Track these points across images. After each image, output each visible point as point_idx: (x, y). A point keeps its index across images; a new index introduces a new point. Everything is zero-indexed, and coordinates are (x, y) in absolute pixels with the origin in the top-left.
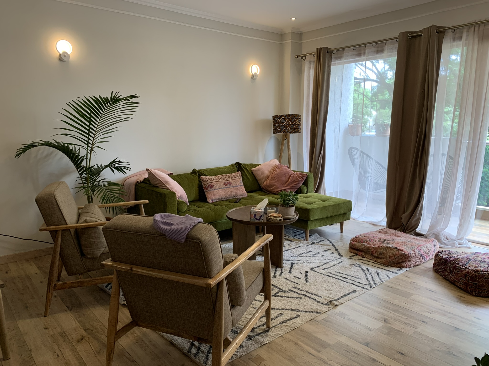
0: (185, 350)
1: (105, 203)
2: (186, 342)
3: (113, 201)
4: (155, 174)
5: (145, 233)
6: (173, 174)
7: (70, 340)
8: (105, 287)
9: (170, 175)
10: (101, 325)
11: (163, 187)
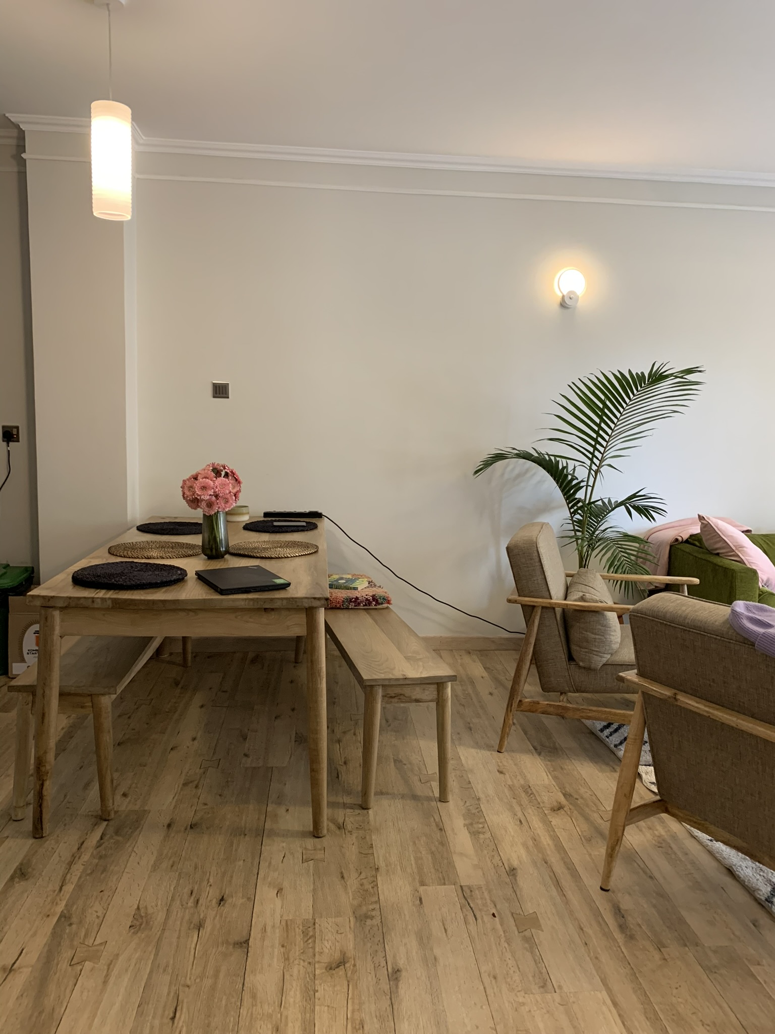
0: (759, 894)
1: (614, 572)
2: (762, 880)
3: (629, 571)
4: (717, 527)
5: (712, 633)
6: (753, 533)
7: (539, 803)
8: (599, 730)
9: (747, 532)
10: (592, 795)
11: (731, 556)
